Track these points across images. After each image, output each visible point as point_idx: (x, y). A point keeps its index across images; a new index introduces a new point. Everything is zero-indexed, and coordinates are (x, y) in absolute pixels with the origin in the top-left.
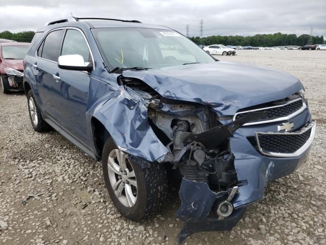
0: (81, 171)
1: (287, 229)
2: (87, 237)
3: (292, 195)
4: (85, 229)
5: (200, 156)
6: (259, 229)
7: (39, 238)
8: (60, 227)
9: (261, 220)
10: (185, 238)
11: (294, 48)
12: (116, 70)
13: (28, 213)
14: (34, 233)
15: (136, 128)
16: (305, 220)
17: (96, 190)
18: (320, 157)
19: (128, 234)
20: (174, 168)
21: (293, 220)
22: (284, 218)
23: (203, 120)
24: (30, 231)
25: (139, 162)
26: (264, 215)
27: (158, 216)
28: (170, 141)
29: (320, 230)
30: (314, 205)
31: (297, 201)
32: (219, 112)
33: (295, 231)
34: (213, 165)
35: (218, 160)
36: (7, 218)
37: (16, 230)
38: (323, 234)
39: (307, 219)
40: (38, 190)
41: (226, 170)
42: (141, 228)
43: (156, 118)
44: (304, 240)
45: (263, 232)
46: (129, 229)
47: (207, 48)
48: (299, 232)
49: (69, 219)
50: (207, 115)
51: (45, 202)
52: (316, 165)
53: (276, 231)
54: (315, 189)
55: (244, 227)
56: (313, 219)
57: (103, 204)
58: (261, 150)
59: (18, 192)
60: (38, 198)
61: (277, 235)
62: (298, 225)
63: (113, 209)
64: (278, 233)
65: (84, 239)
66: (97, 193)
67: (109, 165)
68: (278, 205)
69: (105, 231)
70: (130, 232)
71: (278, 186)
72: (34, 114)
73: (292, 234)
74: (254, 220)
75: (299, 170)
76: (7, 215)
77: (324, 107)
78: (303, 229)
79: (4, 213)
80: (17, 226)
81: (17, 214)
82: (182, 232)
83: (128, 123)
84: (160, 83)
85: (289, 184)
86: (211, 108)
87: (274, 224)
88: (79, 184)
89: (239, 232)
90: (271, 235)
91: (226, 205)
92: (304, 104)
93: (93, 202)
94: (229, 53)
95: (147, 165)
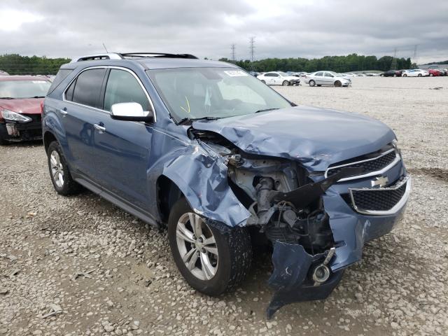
0: (133, 242)
1: (387, 296)
2: (160, 317)
3: (389, 260)
4: (156, 308)
5: (290, 217)
6: (356, 298)
7: (105, 320)
8: (125, 307)
9: (357, 289)
10: (275, 311)
11: (374, 74)
12: (185, 122)
13: (82, 294)
14: (97, 315)
15: (214, 188)
16: (406, 286)
17: (158, 264)
18: (416, 215)
19: (208, 311)
20: (261, 231)
21: (392, 286)
22: (382, 285)
23: (290, 177)
24: (91, 314)
25: (218, 227)
26: (359, 282)
27: (238, 290)
28: (253, 201)
29: (422, 295)
30: (414, 270)
31: (394, 266)
32: (309, 168)
33: (395, 297)
34: (303, 226)
35: (309, 220)
36: (58, 301)
37: (73, 313)
38: (425, 300)
39: (407, 285)
40: (87, 267)
41: (321, 231)
42: (222, 303)
43: (235, 175)
44: (406, 307)
45: (361, 300)
46: (208, 306)
47: (261, 76)
48: (399, 299)
49: (134, 298)
50: (294, 171)
51: (99, 281)
52: (413, 224)
53: (374, 299)
54: (413, 252)
55: (339, 296)
56: (413, 285)
57: (170, 279)
58: (356, 208)
59: (62, 269)
60: (89, 276)
61: (375, 303)
62: (397, 291)
63: (184, 285)
64: (377, 301)
65: (158, 319)
66: (160, 267)
67: (178, 232)
68: (374, 271)
69: (180, 309)
70: (209, 308)
71: (372, 251)
72: (57, 174)
73: (392, 301)
74: (349, 289)
75: (395, 231)
76: (57, 297)
77: (417, 153)
78: (403, 296)
79: (52, 295)
80: (73, 308)
81: (68, 296)
82: (272, 304)
83: (204, 183)
84: (239, 136)
85: (384, 248)
86: (299, 163)
87: (372, 292)
88: (135, 258)
89: (334, 303)
90: (370, 303)
91: (322, 270)
92: (397, 155)
93: (158, 278)
94: (291, 82)
95: (227, 230)
